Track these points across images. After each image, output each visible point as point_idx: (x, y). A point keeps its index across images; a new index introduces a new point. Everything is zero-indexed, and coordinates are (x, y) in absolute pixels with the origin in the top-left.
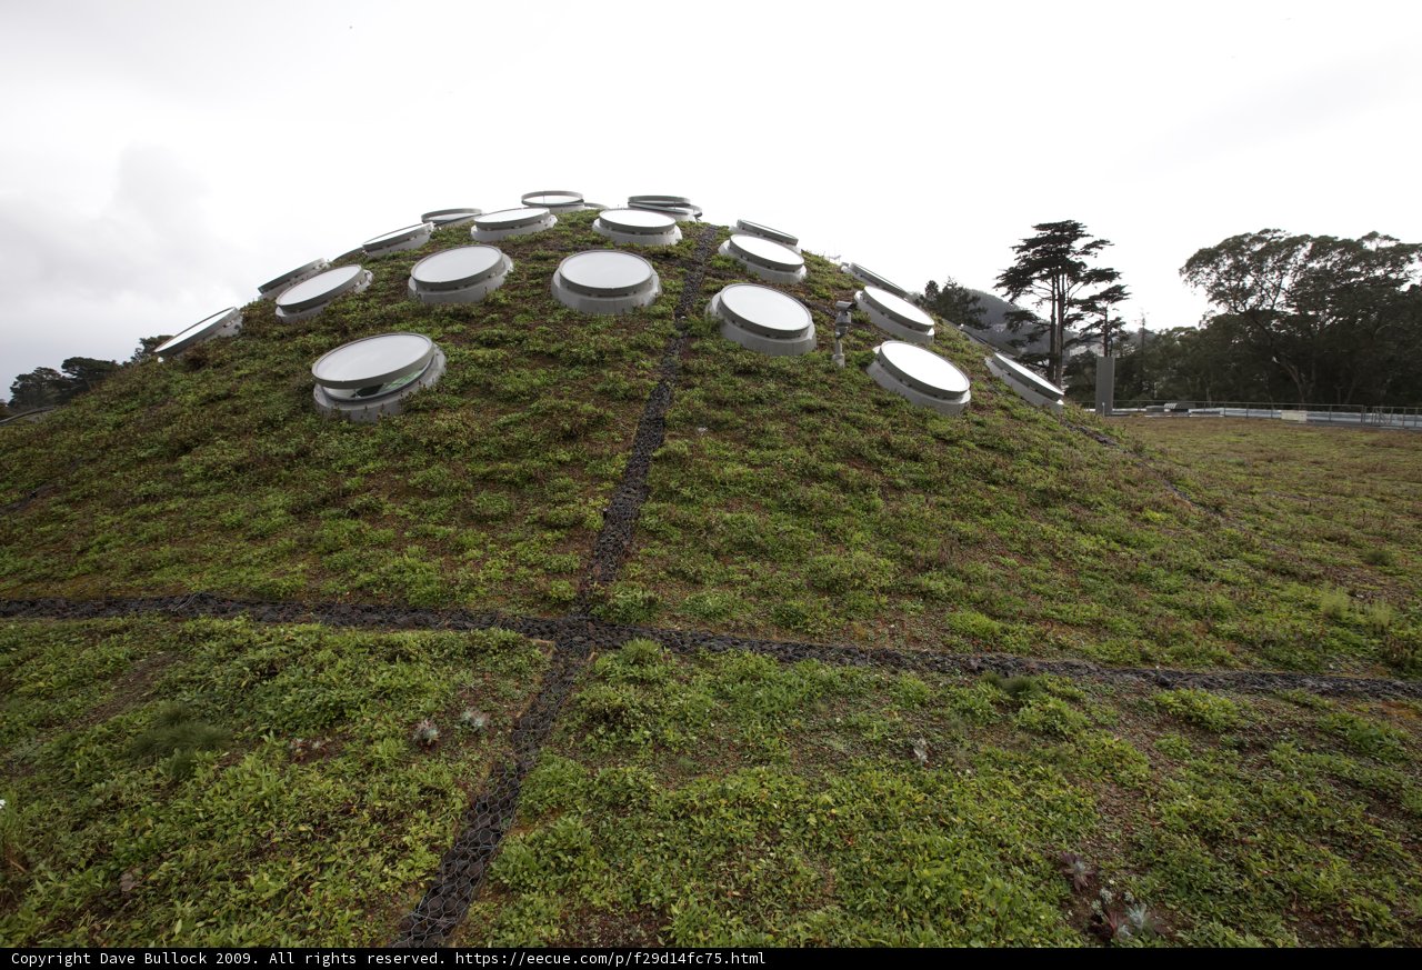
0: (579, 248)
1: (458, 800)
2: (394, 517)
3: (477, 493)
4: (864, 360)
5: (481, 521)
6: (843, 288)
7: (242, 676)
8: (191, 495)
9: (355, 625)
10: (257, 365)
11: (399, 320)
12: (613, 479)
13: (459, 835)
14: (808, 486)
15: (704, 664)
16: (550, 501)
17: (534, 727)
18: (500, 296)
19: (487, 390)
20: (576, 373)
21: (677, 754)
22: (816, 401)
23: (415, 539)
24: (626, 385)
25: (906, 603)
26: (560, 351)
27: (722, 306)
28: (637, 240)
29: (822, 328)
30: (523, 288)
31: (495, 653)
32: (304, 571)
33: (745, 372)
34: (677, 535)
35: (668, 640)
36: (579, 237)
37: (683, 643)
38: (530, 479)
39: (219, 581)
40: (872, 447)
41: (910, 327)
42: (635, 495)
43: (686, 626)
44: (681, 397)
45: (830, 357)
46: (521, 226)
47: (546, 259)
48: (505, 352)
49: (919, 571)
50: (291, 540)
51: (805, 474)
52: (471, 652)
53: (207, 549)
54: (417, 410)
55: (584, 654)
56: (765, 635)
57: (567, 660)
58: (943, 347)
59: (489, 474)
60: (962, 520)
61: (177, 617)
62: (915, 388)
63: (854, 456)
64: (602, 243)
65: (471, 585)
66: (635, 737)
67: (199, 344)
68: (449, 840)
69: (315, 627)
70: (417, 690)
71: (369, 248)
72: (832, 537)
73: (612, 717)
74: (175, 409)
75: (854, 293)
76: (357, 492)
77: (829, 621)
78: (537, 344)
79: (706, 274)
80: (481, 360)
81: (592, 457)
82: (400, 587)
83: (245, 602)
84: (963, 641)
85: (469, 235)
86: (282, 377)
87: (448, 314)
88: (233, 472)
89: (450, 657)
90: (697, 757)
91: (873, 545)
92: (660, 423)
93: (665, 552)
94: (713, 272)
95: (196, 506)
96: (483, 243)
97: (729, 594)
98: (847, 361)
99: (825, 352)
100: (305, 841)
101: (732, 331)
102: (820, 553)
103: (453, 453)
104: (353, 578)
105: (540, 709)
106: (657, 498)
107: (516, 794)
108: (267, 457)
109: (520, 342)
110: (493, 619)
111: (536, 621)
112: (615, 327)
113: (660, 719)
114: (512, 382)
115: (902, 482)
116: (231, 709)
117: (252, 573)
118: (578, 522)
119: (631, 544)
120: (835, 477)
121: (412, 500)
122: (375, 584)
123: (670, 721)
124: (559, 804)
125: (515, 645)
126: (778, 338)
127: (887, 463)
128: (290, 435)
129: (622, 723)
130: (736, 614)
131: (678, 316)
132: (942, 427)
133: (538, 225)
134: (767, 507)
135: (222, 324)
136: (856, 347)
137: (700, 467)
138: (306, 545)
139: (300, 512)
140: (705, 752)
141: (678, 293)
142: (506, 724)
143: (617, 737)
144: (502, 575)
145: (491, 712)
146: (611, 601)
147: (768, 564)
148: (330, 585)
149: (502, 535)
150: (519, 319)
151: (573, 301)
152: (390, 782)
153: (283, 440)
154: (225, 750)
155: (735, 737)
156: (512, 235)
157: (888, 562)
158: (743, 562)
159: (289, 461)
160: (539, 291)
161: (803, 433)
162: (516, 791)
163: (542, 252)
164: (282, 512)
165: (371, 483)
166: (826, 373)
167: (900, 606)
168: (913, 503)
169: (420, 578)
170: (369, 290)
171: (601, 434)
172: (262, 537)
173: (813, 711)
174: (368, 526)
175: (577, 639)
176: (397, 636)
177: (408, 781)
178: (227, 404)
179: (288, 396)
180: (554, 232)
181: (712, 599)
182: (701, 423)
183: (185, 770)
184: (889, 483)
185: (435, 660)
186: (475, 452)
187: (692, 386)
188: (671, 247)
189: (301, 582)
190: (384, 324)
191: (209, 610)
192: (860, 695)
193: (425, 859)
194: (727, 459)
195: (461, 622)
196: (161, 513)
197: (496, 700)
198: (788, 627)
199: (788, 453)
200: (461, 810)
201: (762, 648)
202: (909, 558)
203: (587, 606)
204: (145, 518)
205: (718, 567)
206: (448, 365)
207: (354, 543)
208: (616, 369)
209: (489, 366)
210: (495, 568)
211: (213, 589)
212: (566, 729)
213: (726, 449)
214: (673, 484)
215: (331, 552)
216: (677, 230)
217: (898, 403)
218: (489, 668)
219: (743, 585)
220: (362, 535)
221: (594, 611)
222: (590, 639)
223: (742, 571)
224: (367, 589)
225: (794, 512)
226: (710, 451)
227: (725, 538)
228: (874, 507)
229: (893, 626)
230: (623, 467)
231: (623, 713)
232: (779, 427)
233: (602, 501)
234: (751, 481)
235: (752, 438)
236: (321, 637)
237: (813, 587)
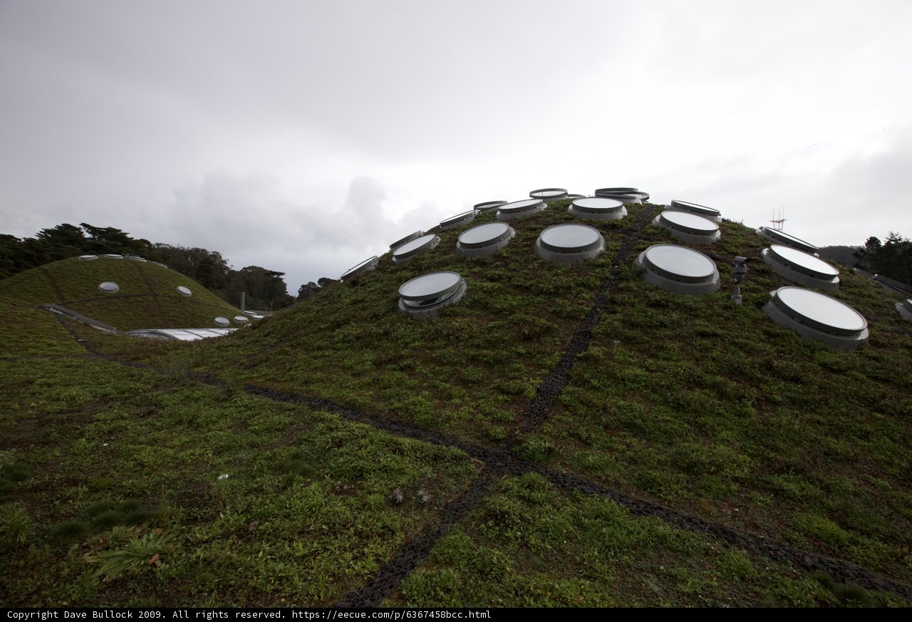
0: (557, 222)
1: (399, 539)
2: (421, 374)
3: (467, 366)
4: (761, 300)
5: (465, 383)
6: (752, 247)
7: (328, 443)
8: (336, 349)
9: (386, 429)
10: (379, 285)
11: (447, 264)
12: (549, 368)
13: (393, 558)
14: (690, 389)
15: (575, 500)
16: (506, 376)
17: (456, 511)
18: (504, 251)
19: (486, 307)
20: (540, 299)
21: (534, 554)
22: (711, 328)
23: (427, 388)
24: (569, 309)
25: (755, 494)
26: (532, 285)
27: (646, 260)
28: (594, 217)
29: (726, 276)
30: (518, 247)
31: (448, 461)
32: (371, 396)
33: (657, 305)
34: (582, 410)
35: (555, 478)
36: (558, 216)
37: (565, 482)
38: (499, 362)
39: (335, 394)
40: (754, 367)
41: (812, 276)
42: (560, 380)
43: (571, 472)
44: (606, 319)
45: (729, 297)
46: (524, 210)
47: (535, 229)
48: (500, 285)
49: (776, 471)
50: (370, 378)
51: (690, 382)
52: (436, 458)
53: (334, 377)
54: (446, 315)
55: (500, 474)
56: (626, 491)
57: (489, 476)
58: (843, 293)
59: (478, 355)
60: (836, 437)
61: (313, 408)
62: (807, 325)
63: (735, 372)
64: (572, 219)
65: (449, 419)
66: (509, 534)
67: (358, 274)
68: (387, 559)
69: (367, 426)
70: (401, 472)
71: (443, 224)
72: (702, 430)
73: (500, 517)
74: (339, 305)
75: (762, 250)
76: (407, 357)
77: (680, 492)
78: (519, 281)
79: (640, 238)
80: (485, 289)
81: (539, 352)
82: (413, 413)
83: (342, 407)
84: (804, 539)
85: (495, 216)
86: (387, 293)
87: (474, 262)
88: (354, 340)
89: (424, 458)
90: (547, 560)
91: (738, 444)
92: (588, 335)
93: (570, 419)
94: (644, 236)
95: (336, 355)
96: (502, 221)
97: (607, 457)
98: (744, 300)
99: (725, 294)
100: (323, 534)
101: (650, 276)
102: (688, 441)
103: (459, 341)
104: (392, 404)
105: (464, 501)
106: (575, 384)
107: (432, 546)
108: (370, 333)
109: (510, 279)
110: (454, 441)
111: (478, 448)
112: (570, 272)
113: (530, 527)
114: (500, 303)
115: (779, 398)
116: (318, 459)
117: (349, 392)
118: (520, 392)
119: (550, 411)
120: (714, 386)
121: (432, 366)
122: (400, 409)
123: (537, 531)
124: (451, 560)
125: (461, 459)
126: (686, 282)
127: (767, 381)
128: (383, 324)
129: (504, 523)
130: (608, 472)
131: (613, 265)
132: (830, 358)
133: (534, 209)
134: (654, 401)
135: (369, 264)
136: (755, 291)
137: (608, 367)
138: (376, 382)
139: (378, 365)
140: (553, 558)
141: (617, 250)
142: (440, 504)
143: (499, 531)
144: (468, 417)
145: (436, 495)
146: (524, 445)
147: (644, 441)
148: (381, 405)
149: (474, 393)
150: (512, 266)
151: (546, 255)
152: (370, 517)
153: (379, 326)
154: (309, 478)
155: (578, 555)
156: (518, 216)
157: (748, 459)
158: (625, 436)
159: (380, 337)
160: (527, 249)
161: (695, 351)
162: (432, 544)
163: (533, 225)
164: (370, 363)
165: (415, 353)
166: (724, 309)
167: (750, 496)
168: (785, 416)
169: (423, 410)
170: (437, 247)
171: (548, 339)
172: (358, 375)
173: (644, 555)
174: (407, 377)
175: (499, 464)
176: (401, 440)
177: (379, 520)
178: (360, 305)
179: (388, 302)
180: (544, 213)
181: (592, 458)
182: (616, 337)
183: (290, 482)
184: (766, 397)
185: (417, 457)
186: (471, 342)
187: (615, 312)
188: (617, 221)
189: (368, 401)
190: (439, 267)
191: (327, 408)
192: (688, 554)
193: (372, 564)
194: (630, 364)
195: (437, 439)
196: (323, 356)
197: (440, 488)
198: (646, 489)
199: (679, 364)
200: (400, 545)
201: (620, 499)
202: (769, 459)
203: (511, 445)
204: (315, 358)
205: (605, 437)
206: (468, 291)
207: (398, 385)
208: (565, 298)
209: (489, 292)
210: (465, 412)
211: (331, 397)
212: (473, 517)
213: (632, 357)
214: (586, 376)
215: (386, 388)
216: (624, 209)
217: (787, 335)
218: (442, 469)
219: (620, 452)
220: (402, 381)
221: (514, 449)
222: (506, 466)
223: (622, 443)
224: (396, 411)
225: (674, 408)
226: (619, 357)
227: (615, 417)
228: (746, 413)
229: (737, 510)
230: (557, 361)
231: (507, 516)
232: (676, 345)
233: (538, 381)
234: (645, 381)
235: (653, 351)
236: (367, 432)
237: (675, 464)
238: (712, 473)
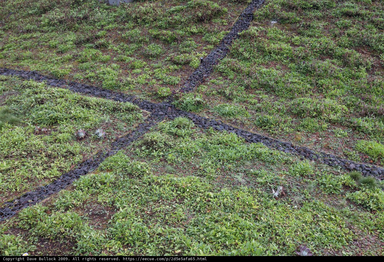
1: (78, 158)
2: (112, 50)
3: (150, 43)
5: (147, 57)
7: (32, 102)
8: (43, 32)
9: (80, 92)
12: (214, 44)
13: (73, 169)
15: (208, 134)
16: (179, 51)
17: (123, 142)
21: (169, 164)
23: (117, 61)
25: (339, 130)
31: (123, 112)
32: (71, 68)
34: (232, 76)
35: (198, 121)
37: (205, 123)
38: (175, 40)
39: (41, 68)
42: (221, 53)
43: (212, 117)
49: (361, 116)
50: (70, 55)
51: (323, 54)
52: (115, 110)
53: (41, 55)
55: (160, 120)
56: (247, 129)
57: (152, 121)
59: (159, 35)
61: (23, 78)
63: (363, 46)
65: (129, 83)
66: (154, 154)
68: (67, 169)
69: (64, 90)
70: (86, 119)
72: (319, 89)
73: (150, 144)
76: (102, 37)
77: (285, 129)
82: (101, 80)
83: (47, 77)
84: (357, 155)
88: (58, 24)
89: (106, 110)
90: (177, 168)
91: (342, 98)
92: (251, 17)
93: (222, 82)
95: (43, 37)
100: (23, 157)
103: (145, 23)
104: (86, 74)
105: (130, 137)
106: (232, 56)
110: (131, 99)
111: (148, 103)
113: (170, 150)
116: (25, 113)
117: (53, 66)
119: (208, 77)
120: (341, 57)
121: (122, 44)
122: (93, 77)
123: (175, 152)
124: (111, 169)
125: (132, 110)
129: (153, 147)
130: (239, 117)
134: (290, 68)
137: (259, 42)
138: (75, 57)
139: (78, 44)
140: (181, 167)
142: (112, 139)
143: (149, 152)
144: (144, 82)
145: (109, 133)
146: (181, 100)
147: (273, 97)
148: (78, 75)
149: (152, 65)
152: (58, 146)
154: (16, 125)
155: (198, 165)
157: (345, 108)
158: (260, 94)
159: (80, 21)
161: (336, 29)
162: (101, 161)
164: (72, 43)
165: (109, 34)
167: (334, 131)
169: (110, 77)
171: (218, 20)
172: (61, 53)
173: (243, 164)
174: (101, 53)
175: (161, 113)
176: (88, 98)
177: (64, 148)
181: (229, 108)
182: (274, 18)
185: (100, 110)
186: (155, 24)
189: (67, 72)
191: (34, 78)
193: (56, 172)
194: (280, 40)
195: (118, 98)
196: (31, 38)
197: (114, 129)
198: (261, 127)
199: (319, 40)
200: (78, 162)
201: (241, 133)
203: (172, 100)
204: (25, 39)
205: (244, 94)
207: (93, 60)
210: (142, 79)
211: (38, 70)
212: (133, 145)
213: (282, 34)
214: (241, 50)
215: (83, 62)
218: (118, 117)
219: (252, 104)
220: (97, 57)
221: (173, 103)
222: (166, 114)
223: (255, 98)
224: (89, 79)
225: (304, 73)
226: (271, 34)
227: (256, 80)
228: (358, 76)
229: (320, 139)
230: (221, 38)
231: (154, 143)
232: (321, 24)
233: (204, 54)
234: (287, 53)
235: (301, 29)
236: (65, 94)
237: (289, 112)
238: (314, 117)
